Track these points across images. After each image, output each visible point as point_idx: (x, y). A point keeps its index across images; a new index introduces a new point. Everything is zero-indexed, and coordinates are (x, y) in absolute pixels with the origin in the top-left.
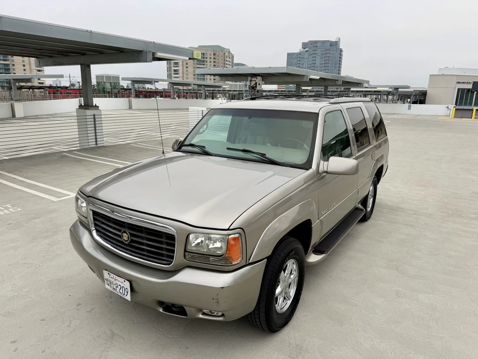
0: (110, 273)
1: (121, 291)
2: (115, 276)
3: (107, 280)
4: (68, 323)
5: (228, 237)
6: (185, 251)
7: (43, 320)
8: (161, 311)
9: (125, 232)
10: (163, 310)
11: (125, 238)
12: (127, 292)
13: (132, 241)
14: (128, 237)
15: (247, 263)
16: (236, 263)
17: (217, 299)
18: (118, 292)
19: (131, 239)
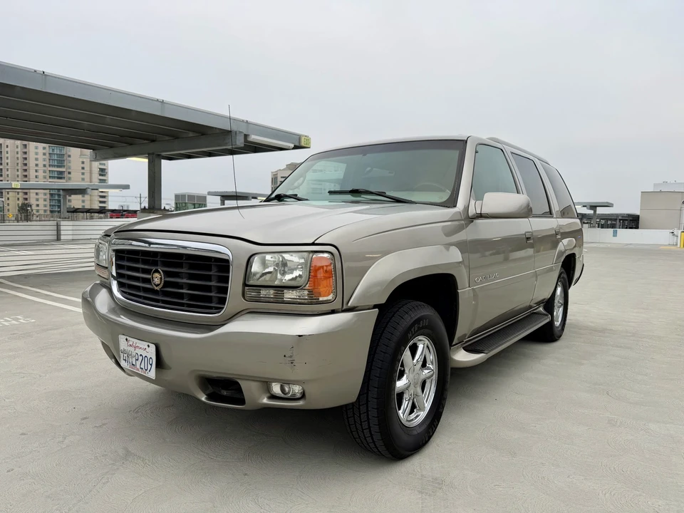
0: (129, 338)
1: (142, 366)
2: (135, 341)
3: (124, 352)
4: (61, 439)
5: (311, 255)
6: (245, 285)
7: (23, 434)
8: (203, 398)
9: (157, 271)
10: (206, 399)
11: (157, 281)
12: (151, 365)
13: (167, 284)
14: (161, 278)
15: (345, 307)
16: (325, 298)
17: (291, 357)
18: (138, 370)
19: (165, 282)
